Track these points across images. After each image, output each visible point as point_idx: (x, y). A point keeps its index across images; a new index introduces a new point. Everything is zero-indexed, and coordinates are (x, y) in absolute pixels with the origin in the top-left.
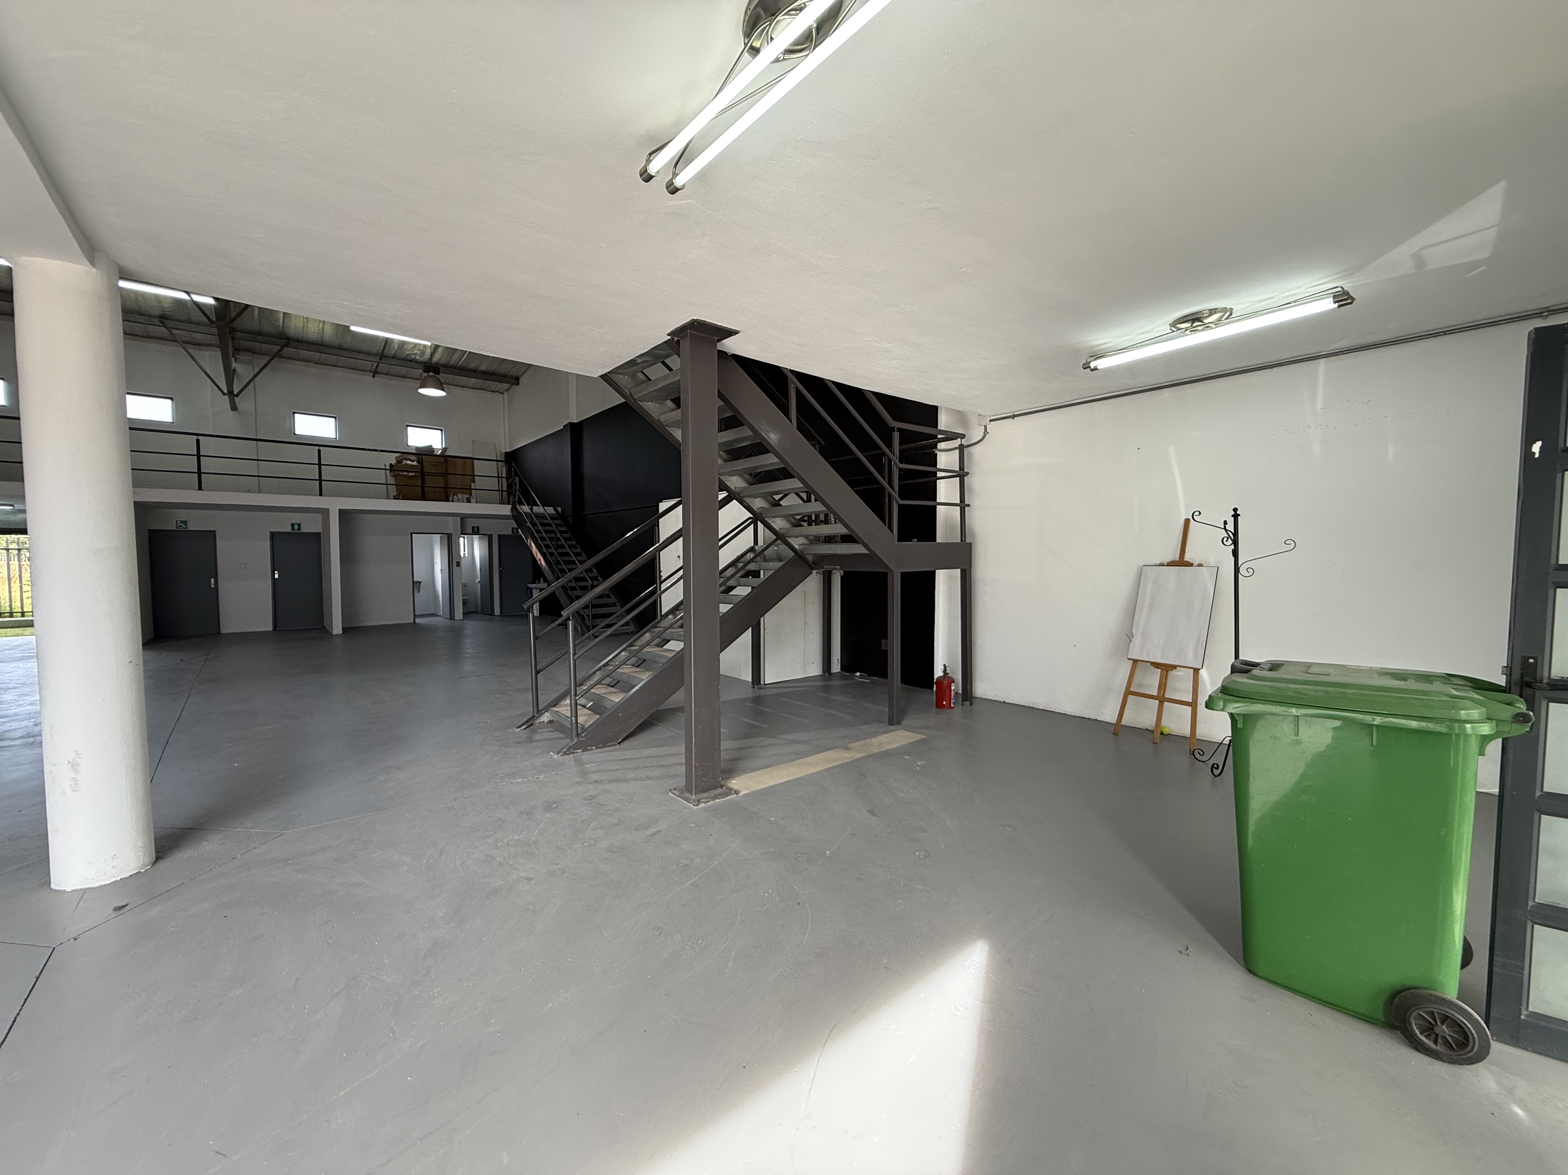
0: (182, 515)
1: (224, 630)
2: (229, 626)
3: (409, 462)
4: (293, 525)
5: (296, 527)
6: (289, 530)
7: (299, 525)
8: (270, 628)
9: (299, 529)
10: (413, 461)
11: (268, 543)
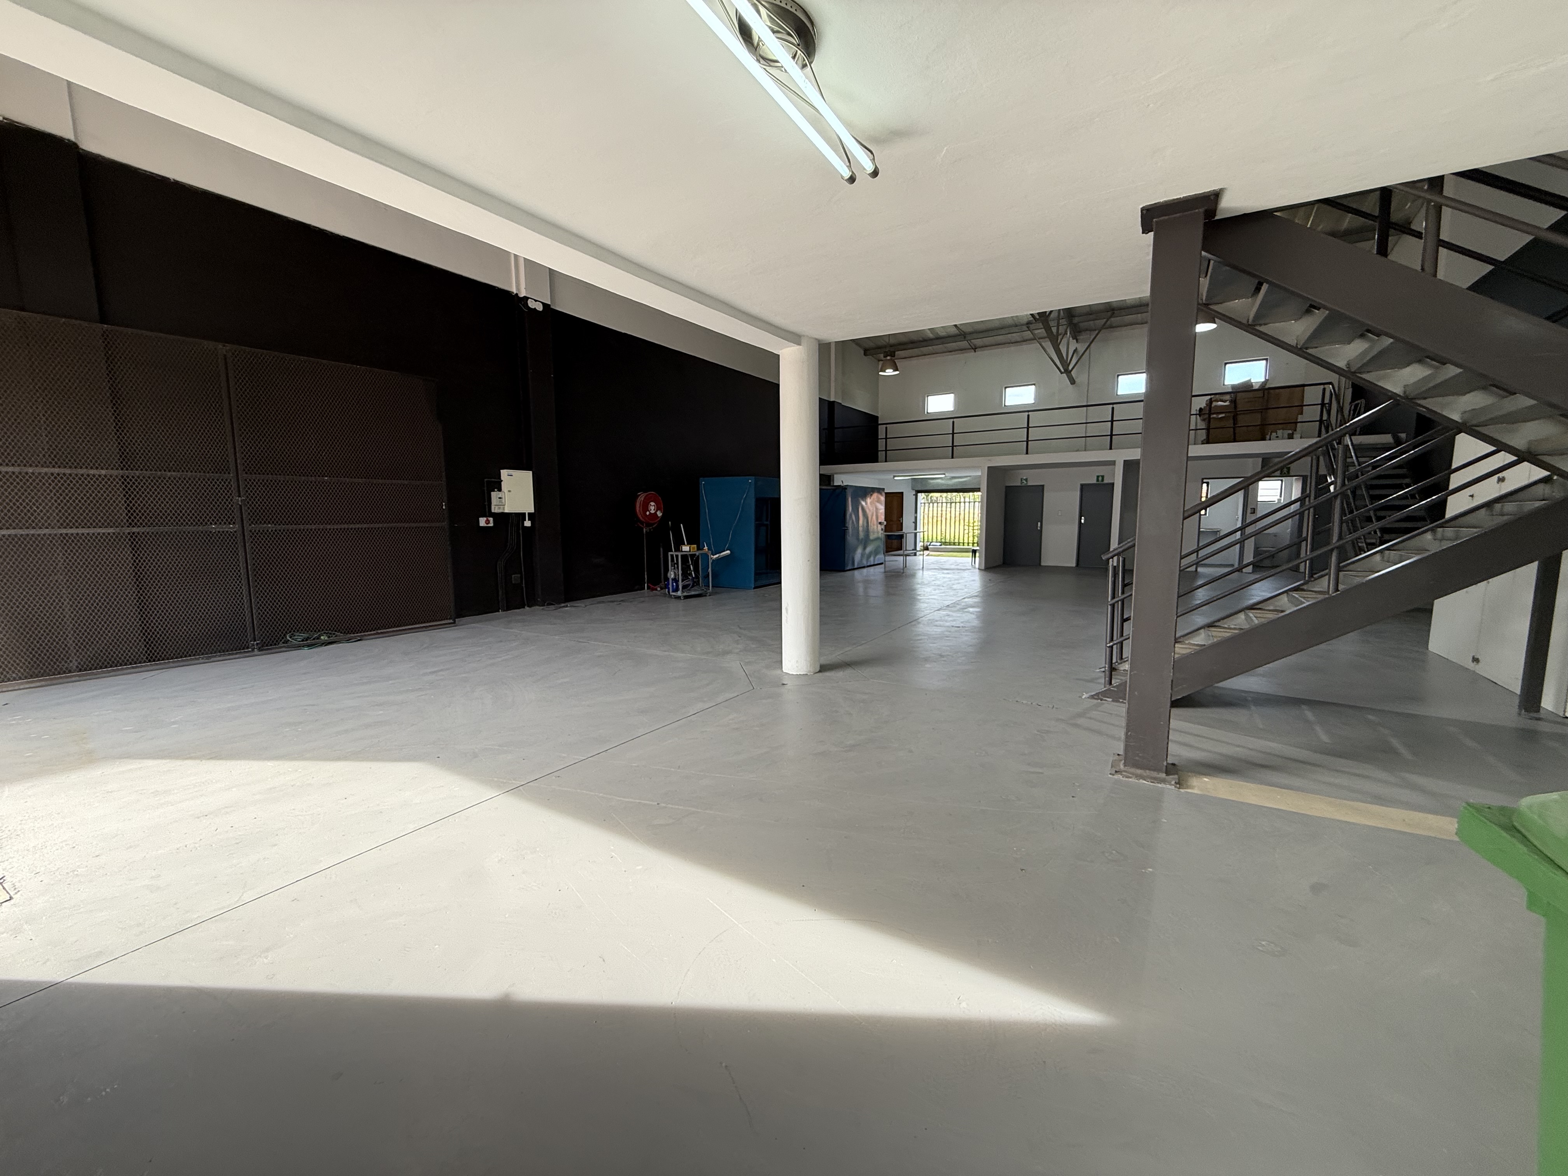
0: (1025, 474)
1: (1043, 564)
2: (1048, 560)
3: (1220, 403)
4: (1098, 477)
5: (1100, 478)
6: (1094, 481)
7: (1103, 477)
8: (1074, 565)
9: (1103, 480)
10: (1225, 401)
11: (1078, 493)
